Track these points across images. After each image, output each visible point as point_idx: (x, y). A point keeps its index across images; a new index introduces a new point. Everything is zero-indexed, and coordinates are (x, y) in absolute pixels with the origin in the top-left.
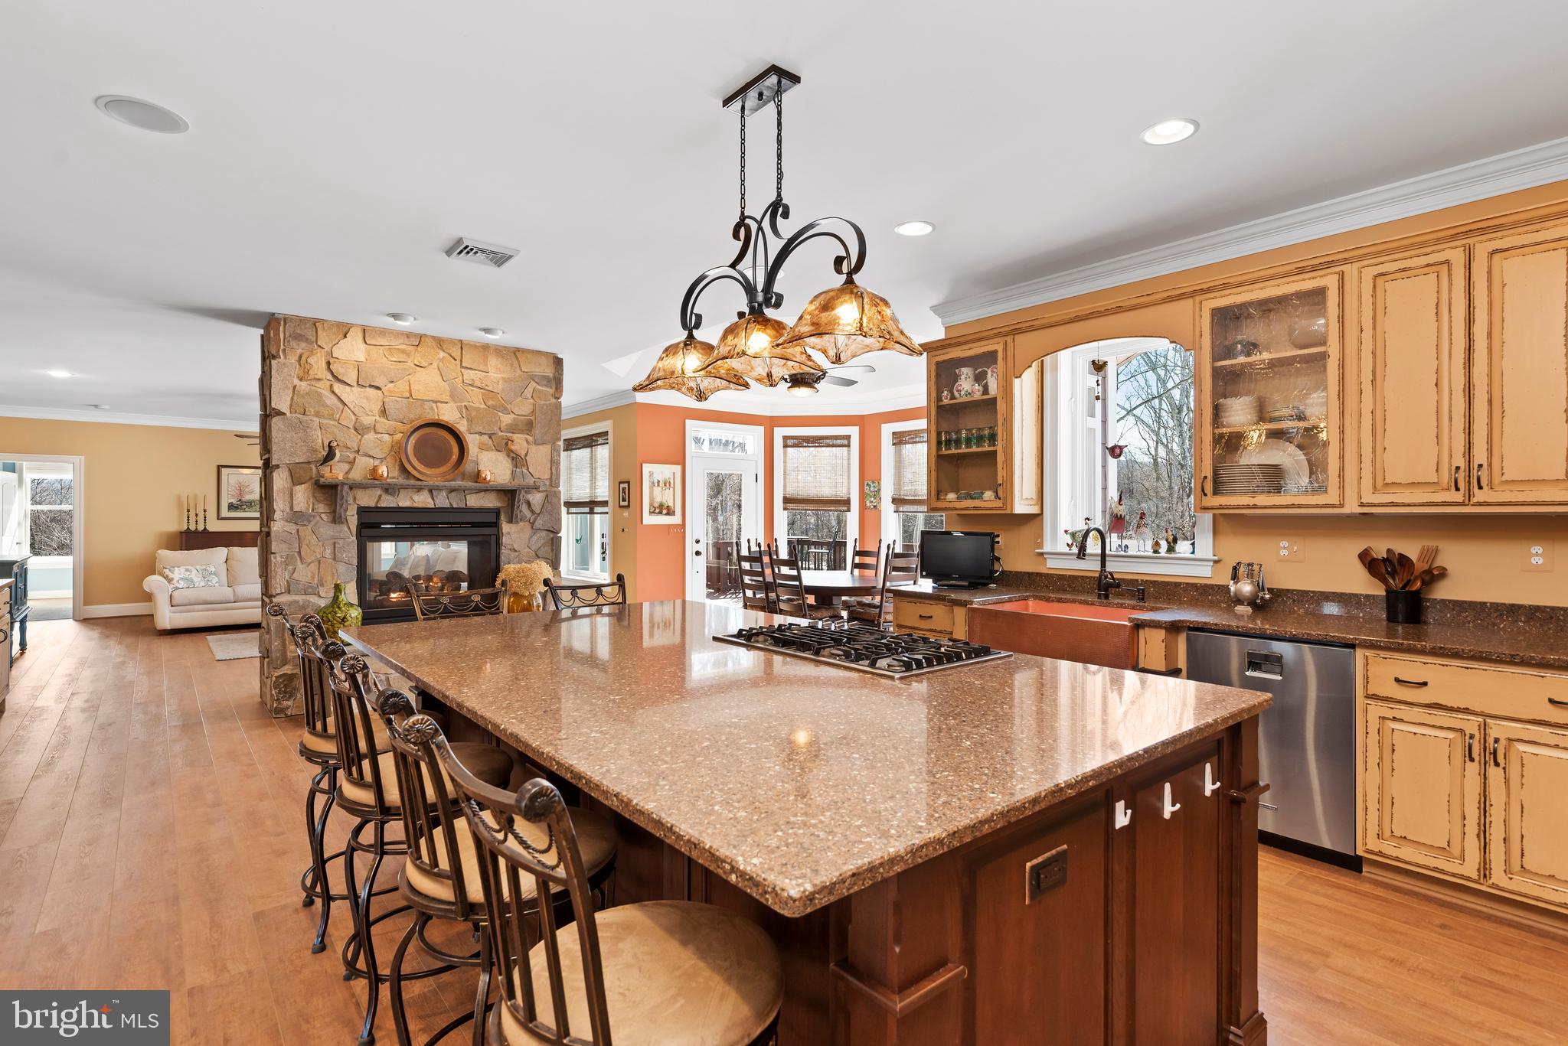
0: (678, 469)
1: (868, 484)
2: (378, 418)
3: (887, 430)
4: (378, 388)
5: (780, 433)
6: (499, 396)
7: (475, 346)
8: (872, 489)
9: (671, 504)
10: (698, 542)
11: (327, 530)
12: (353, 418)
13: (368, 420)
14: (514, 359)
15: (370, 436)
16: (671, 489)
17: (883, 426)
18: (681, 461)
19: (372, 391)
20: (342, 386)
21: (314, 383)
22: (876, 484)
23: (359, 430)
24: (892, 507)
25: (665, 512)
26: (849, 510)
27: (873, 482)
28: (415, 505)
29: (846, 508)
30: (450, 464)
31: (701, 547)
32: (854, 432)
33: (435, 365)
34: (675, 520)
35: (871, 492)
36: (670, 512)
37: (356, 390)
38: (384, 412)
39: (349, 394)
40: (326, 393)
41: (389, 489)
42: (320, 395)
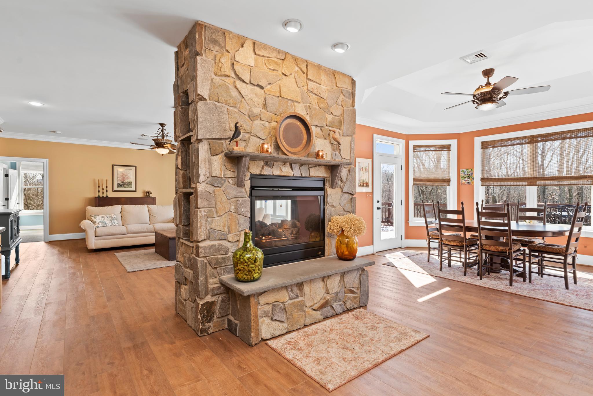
0: (371, 160)
1: (463, 171)
2: (261, 109)
3: (478, 141)
4: (261, 87)
5: (412, 143)
6: (326, 101)
7: (314, 65)
8: (466, 173)
9: (367, 181)
10: (378, 202)
11: (233, 190)
12: (248, 108)
13: (256, 110)
14: (333, 77)
15: (258, 122)
16: (368, 172)
17: (475, 138)
18: (372, 158)
19: (258, 89)
20: (241, 83)
21: (223, 78)
22: (470, 170)
23: (252, 117)
24: (480, 183)
25: (365, 185)
26: (449, 185)
27: (467, 170)
28: (283, 174)
29: (447, 184)
30: (302, 146)
31: (380, 205)
32: (454, 143)
33: (293, 75)
34: (369, 190)
35: (465, 175)
36: (367, 186)
37: (250, 87)
38: (265, 105)
39: (246, 90)
40: (232, 87)
41: (268, 162)
42: (228, 88)
